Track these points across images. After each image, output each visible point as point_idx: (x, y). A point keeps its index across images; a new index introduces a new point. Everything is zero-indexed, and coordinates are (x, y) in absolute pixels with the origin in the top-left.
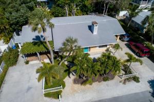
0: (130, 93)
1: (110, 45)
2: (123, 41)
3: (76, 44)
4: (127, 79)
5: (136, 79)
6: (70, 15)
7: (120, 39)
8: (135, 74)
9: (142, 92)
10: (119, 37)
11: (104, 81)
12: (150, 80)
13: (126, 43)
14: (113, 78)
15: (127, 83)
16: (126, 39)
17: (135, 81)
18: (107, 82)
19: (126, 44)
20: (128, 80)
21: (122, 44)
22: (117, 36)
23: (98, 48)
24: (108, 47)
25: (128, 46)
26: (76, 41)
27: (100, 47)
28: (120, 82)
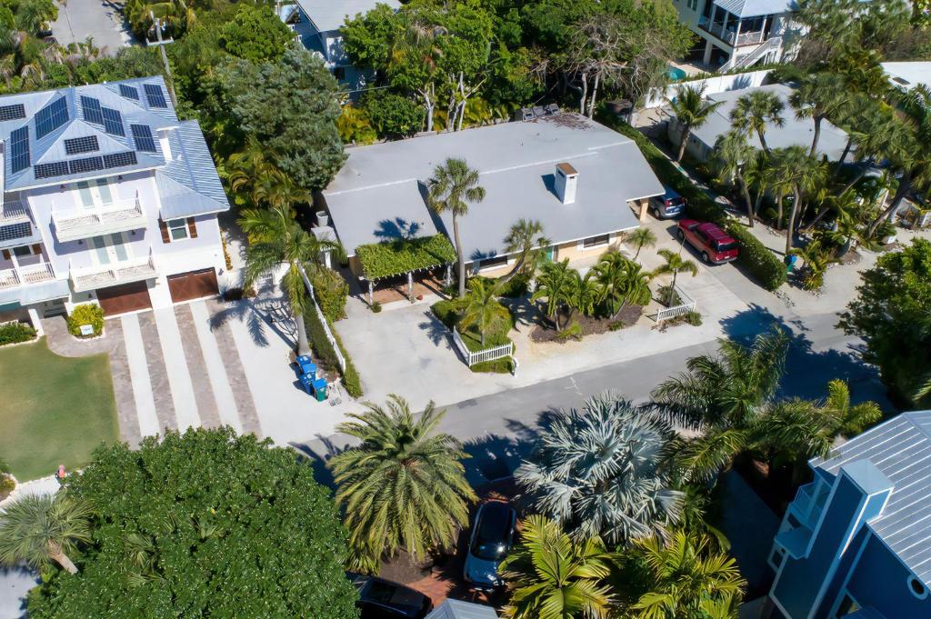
0: (681, 346)
1: (619, 234)
2: (661, 218)
3: (538, 235)
4: (671, 321)
5: (692, 319)
6: (441, 123)
7: (651, 211)
8: (691, 305)
9: (703, 344)
10: (645, 206)
11: (611, 330)
12: (726, 318)
13: (671, 223)
14: (633, 322)
15: (670, 329)
16: (671, 210)
17: (690, 322)
18: (618, 331)
19: (670, 230)
20: (674, 322)
21: (660, 230)
22: (639, 203)
23: (580, 247)
24: (612, 241)
25: (677, 234)
26: (537, 228)
27: (588, 242)
28: (653, 328)
